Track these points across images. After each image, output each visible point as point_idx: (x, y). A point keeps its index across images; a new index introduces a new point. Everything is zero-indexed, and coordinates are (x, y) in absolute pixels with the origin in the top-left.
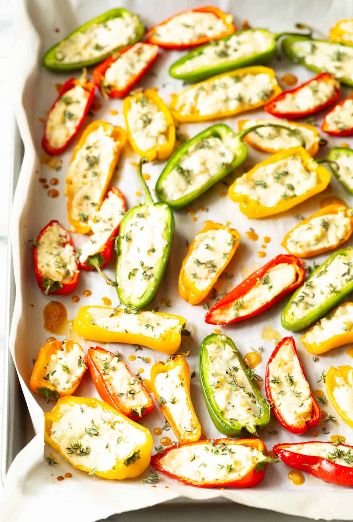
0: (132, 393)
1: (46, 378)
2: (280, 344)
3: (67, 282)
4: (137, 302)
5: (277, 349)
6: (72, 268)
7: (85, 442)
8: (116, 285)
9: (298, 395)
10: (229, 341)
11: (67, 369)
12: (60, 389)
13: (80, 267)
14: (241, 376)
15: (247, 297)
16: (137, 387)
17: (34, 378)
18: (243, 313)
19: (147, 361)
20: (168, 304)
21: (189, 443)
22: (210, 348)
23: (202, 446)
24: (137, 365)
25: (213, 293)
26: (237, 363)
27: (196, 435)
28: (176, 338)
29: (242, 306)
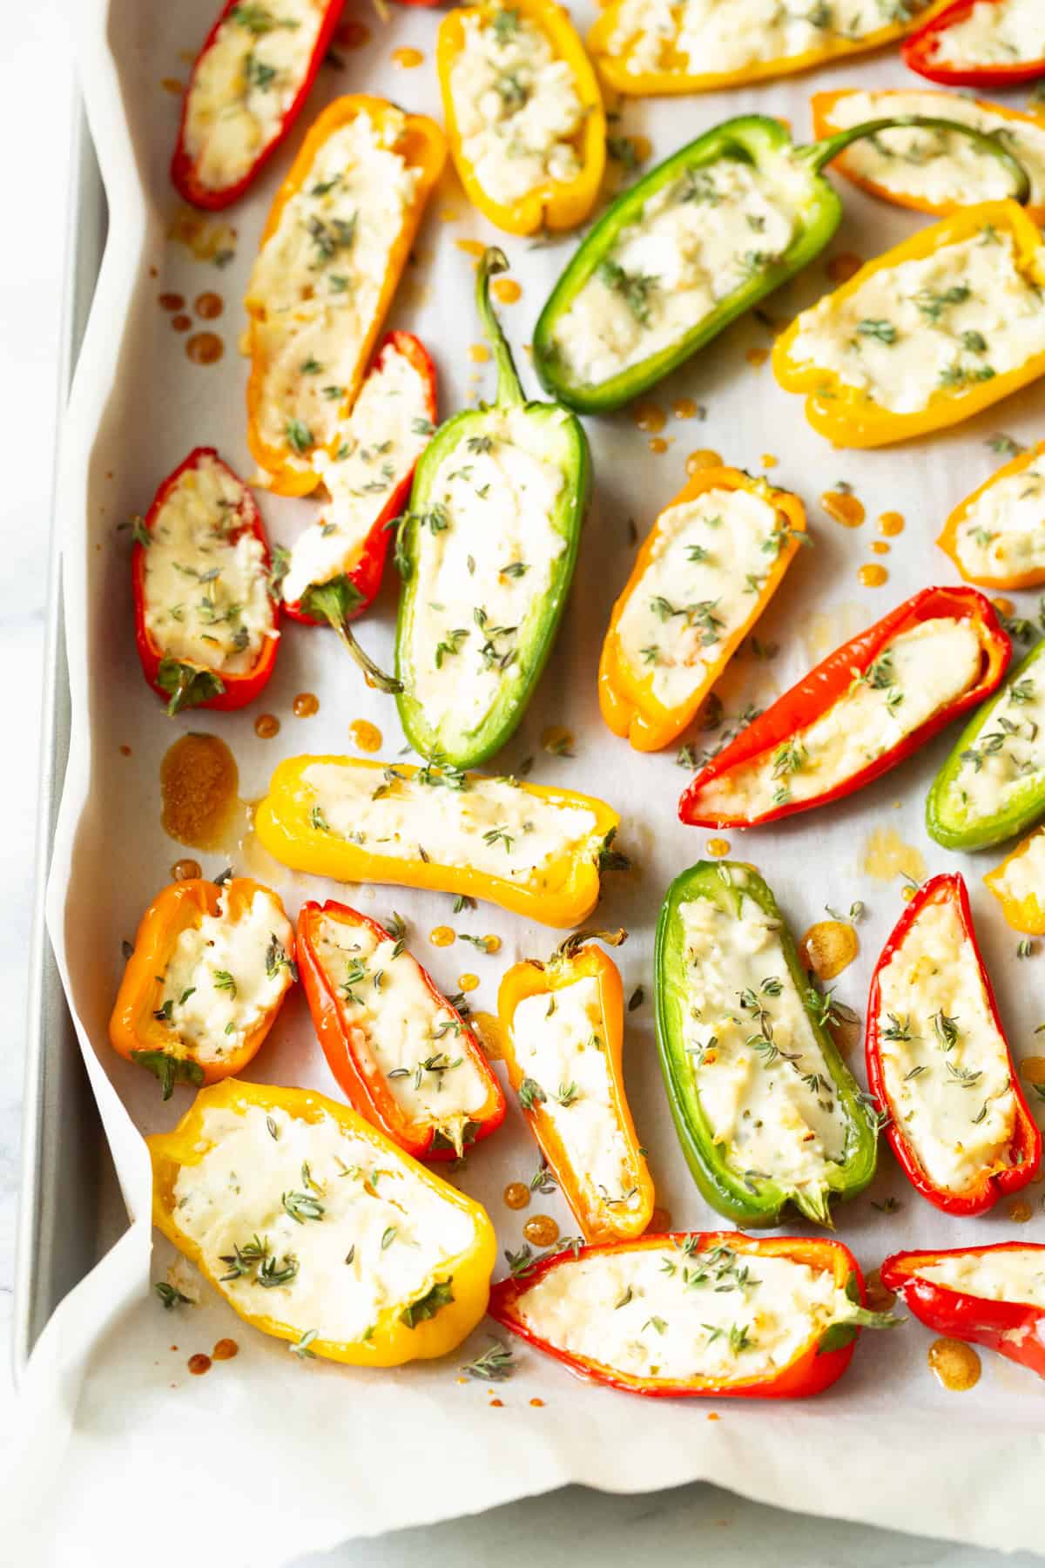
0: (436, 1068)
1: (163, 1015)
2: (920, 900)
3: (240, 670)
4: (462, 749)
5: (909, 916)
6: (257, 620)
7: (281, 1239)
8: (394, 687)
9: (972, 1081)
10: (756, 886)
11: (229, 984)
12: (205, 1054)
13: (282, 616)
14: (790, 1013)
15: (818, 733)
16: (455, 1047)
17: (124, 1019)
18: (804, 789)
19: (491, 948)
20: (564, 747)
21: (615, 1242)
22: (693, 915)
23: (654, 1256)
24: (458, 963)
25: (710, 712)
26: (776, 966)
27: (636, 1215)
28: (583, 882)
29: (800, 766)
